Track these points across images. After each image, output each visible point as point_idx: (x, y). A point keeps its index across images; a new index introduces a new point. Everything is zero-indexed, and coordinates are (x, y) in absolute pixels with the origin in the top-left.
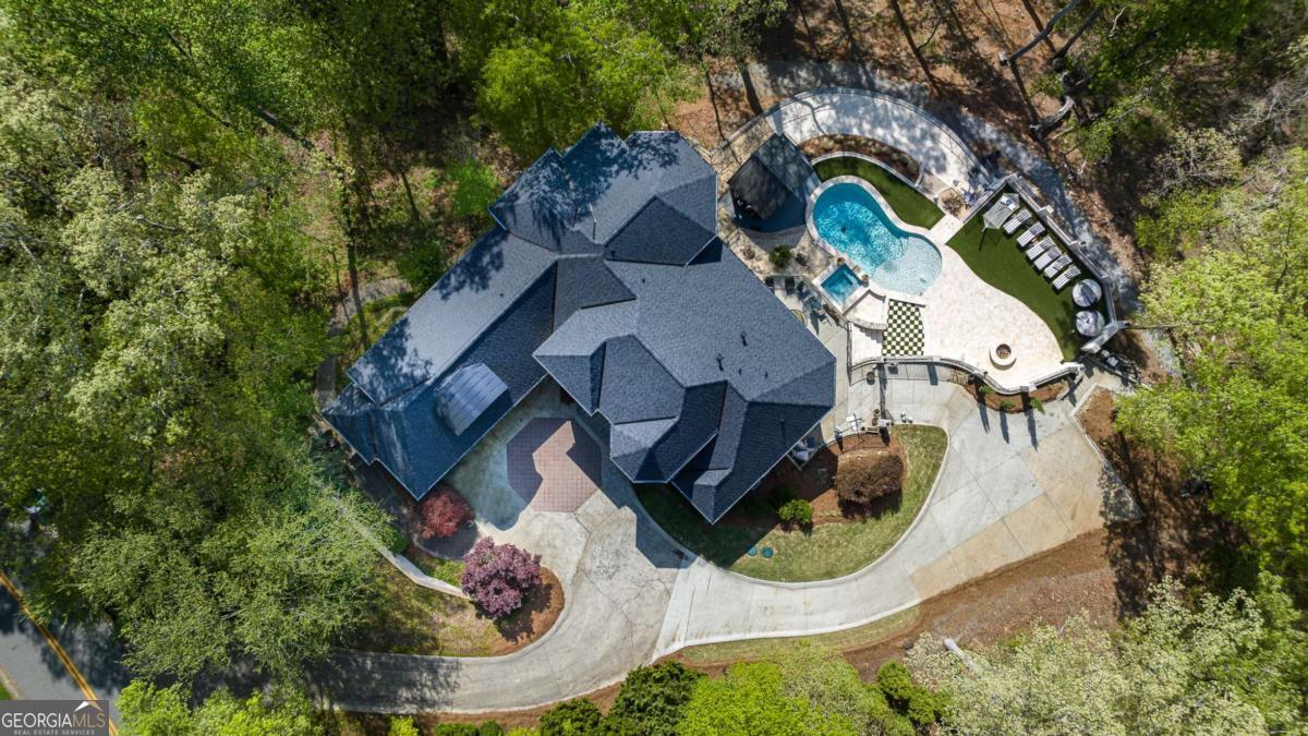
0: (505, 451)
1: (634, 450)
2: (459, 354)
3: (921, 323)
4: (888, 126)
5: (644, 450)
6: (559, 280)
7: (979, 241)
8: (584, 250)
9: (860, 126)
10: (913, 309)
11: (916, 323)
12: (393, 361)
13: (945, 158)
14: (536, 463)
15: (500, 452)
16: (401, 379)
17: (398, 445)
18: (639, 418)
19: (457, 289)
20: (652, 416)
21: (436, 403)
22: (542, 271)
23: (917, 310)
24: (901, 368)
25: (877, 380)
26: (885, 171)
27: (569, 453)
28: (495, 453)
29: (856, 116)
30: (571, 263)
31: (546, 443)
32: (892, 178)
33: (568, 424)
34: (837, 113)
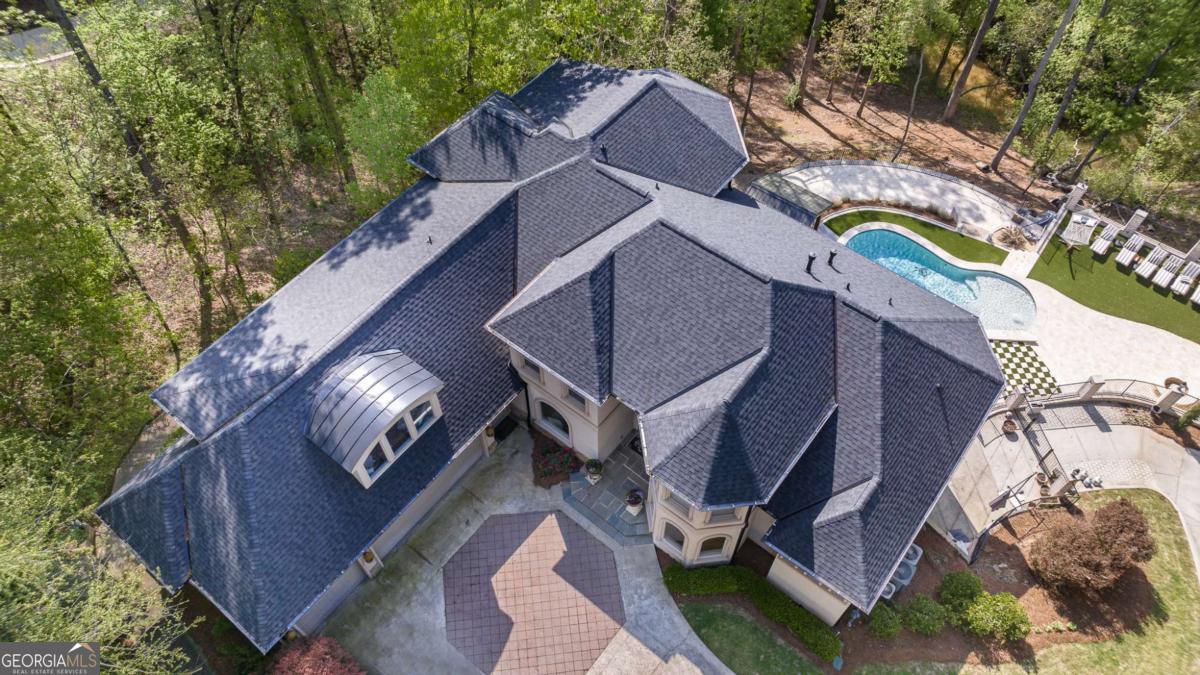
0: (439, 580)
1: (695, 426)
2: (356, 322)
3: (1042, 364)
4: (899, 187)
5: (715, 416)
6: (522, 221)
7: (1068, 269)
8: (560, 157)
9: (865, 191)
10: (1024, 349)
11: (1036, 364)
12: (236, 360)
13: (977, 208)
14: (499, 595)
15: (430, 582)
16: (248, 382)
17: (231, 521)
18: (691, 381)
19: (356, 253)
20: (717, 364)
21: (307, 416)
22: (495, 202)
23: (1030, 349)
24: (1046, 414)
25: (1019, 433)
26: (914, 219)
27: (556, 569)
28: (421, 586)
29: (856, 182)
30: (539, 186)
31: (515, 557)
32: (925, 225)
33: (551, 521)
34: (833, 182)
